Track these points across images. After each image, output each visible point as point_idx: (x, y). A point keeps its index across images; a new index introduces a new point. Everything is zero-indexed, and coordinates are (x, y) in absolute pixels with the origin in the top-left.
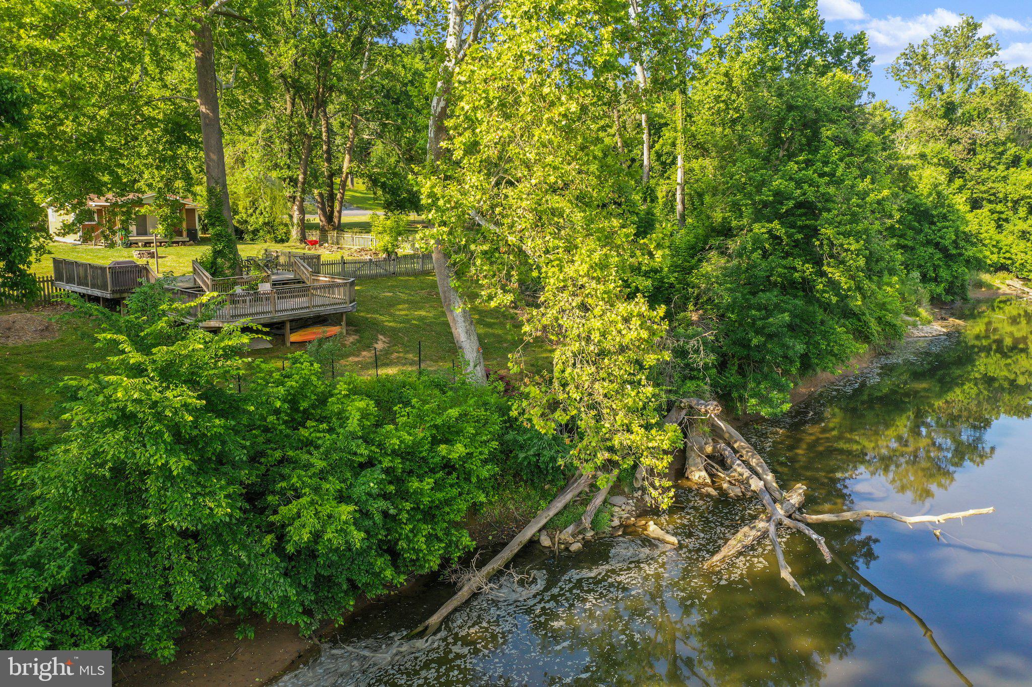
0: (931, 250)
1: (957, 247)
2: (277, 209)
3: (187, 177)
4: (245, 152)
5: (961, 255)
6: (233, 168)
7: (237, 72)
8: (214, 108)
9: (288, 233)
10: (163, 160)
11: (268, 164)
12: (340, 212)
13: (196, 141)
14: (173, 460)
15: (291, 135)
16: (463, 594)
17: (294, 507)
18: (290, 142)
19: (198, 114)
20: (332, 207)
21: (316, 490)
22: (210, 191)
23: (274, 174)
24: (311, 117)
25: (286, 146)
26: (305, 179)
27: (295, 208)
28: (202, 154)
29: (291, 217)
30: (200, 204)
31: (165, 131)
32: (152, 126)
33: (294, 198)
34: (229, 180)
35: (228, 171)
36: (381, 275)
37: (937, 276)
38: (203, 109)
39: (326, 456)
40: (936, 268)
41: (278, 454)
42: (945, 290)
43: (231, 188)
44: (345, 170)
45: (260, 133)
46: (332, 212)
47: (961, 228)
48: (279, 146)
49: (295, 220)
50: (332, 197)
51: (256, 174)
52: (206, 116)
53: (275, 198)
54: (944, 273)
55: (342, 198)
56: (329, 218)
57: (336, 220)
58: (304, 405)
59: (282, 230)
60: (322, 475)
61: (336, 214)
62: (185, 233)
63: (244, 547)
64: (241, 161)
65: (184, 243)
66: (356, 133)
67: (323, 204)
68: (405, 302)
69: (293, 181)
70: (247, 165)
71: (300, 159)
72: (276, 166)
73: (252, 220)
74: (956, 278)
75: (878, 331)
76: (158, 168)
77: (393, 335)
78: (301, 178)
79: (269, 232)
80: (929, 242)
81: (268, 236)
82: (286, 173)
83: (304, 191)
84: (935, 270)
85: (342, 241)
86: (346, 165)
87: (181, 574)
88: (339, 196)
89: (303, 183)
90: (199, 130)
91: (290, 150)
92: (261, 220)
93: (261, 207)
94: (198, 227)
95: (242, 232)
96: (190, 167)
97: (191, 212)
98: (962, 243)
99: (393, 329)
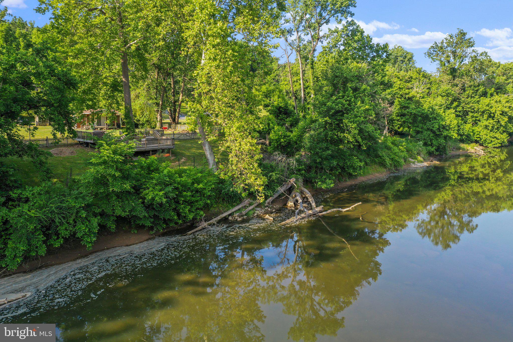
0: (429, 132)
1: (440, 131)
2: (152, 116)
3: (118, 103)
4: (139, 93)
5: (442, 134)
6: (135, 99)
7: (136, 66)
8: (127, 79)
9: (156, 125)
10: (109, 97)
11: (148, 98)
12: (178, 117)
13: (121, 90)
14: (116, 173)
15: (157, 86)
16: (200, 228)
17: (147, 191)
18: (157, 89)
19: (122, 81)
20: (175, 115)
21: (154, 188)
22: (126, 108)
23: (150, 102)
24: (165, 79)
25: (155, 91)
26: (162, 103)
27: (159, 115)
28: (123, 95)
29: (157, 118)
30: (121, 113)
31: (111, 87)
32: (106, 86)
33: (158, 111)
34: (132, 104)
35: (132, 100)
36: (188, 139)
37: (432, 144)
38: (124, 80)
39: (157, 180)
40: (431, 140)
41: (144, 180)
42: (436, 150)
43: (133, 107)
44: (180, 100)
45: (145, 86)
46: (175, 117)
47: (441, 123)
48: (153, 91)
49: (158, 120)
50: (175, 111)
51: (143, 102)
52: (125, 82)
53: (151, 111)
54: (434, 142)
55: (179, 111)
56: (174, 120)
57: (176, 120)
58: (152, 168)
59: (153, 124)
60: (156, 185)
61: (177, 118)
62: (116, 125)
63: (133, 202)
64: (137, 97)
65: (115, 128)
66: (185, 85)
67: (171, 114)
68: (195, 147)
69: (157, 104)
70: (140, 98)
71: (160, 95)
72: (151, 98)
73: (141, 119)
74: (441, 145)
75: (390, 164)
76: (108, 100)
77: (188, 158)
78: (161, 103)
79: (149, 125)
80: (428, 129)
81: (148, 126)
82: (155, 101)
83: (162, 108)
84: (431, 141)
85: (177, 128)
86: (181, 98)
87: (117, 207)
88: (178, 110)
89: (162, 105)
90: (122, 86)
91: (157, 92)
92: (145, 120)
93: (145, 114)
94: (121, 123)
95: (138, 125)
96: (118, 99)
97: (118, 116)
98: (442, 130)
99: (189, 156)
